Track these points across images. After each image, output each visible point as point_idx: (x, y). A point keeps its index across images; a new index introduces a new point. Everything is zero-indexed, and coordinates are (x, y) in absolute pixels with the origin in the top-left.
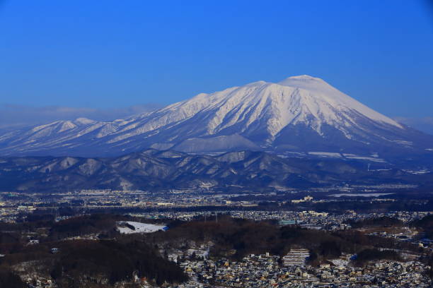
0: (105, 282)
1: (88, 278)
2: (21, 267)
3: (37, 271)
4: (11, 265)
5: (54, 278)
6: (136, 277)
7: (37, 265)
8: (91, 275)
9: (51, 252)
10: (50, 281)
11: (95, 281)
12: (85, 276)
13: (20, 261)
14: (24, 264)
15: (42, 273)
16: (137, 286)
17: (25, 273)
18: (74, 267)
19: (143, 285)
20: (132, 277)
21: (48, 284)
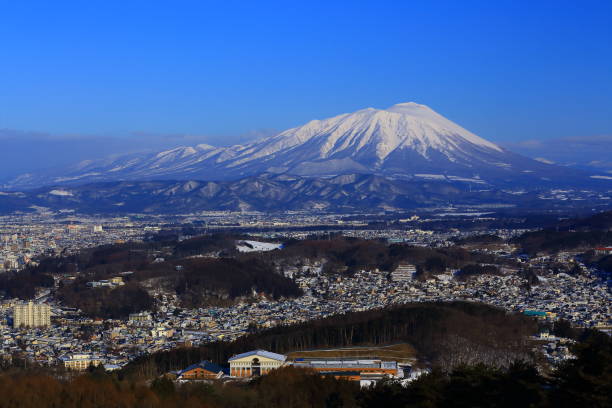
0: (225, 297)
1: (210, 294)
2: (149, 283)
3: (163, 286)
4: (139, 281)
5: (178, 293)
6: (255, 293)
7: (163, 281)
8: (213, 290)
9: (175, 269)
10: (175, 296)
11: (217, 296)
12: (207, 292)
13: (147, 277)
14: (151, 280)
15: (168, 288)
16: (255, 301)
17: (152, 288)
18: (197, 283)
19: (261, 299)
20: (251, 293)
21: (174, 299)
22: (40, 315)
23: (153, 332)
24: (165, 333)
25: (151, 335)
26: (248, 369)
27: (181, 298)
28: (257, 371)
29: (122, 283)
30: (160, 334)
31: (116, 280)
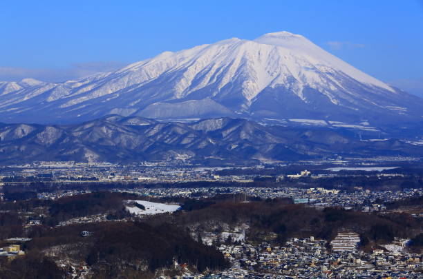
0: (144, 268)
1: (127, 265)
2: (53, 252)
3: (70, 256)
4: (41, 250)
5: (89, 264)
6: (176, 264)
7: (68, 249)
8: (129, 261)
9: (82, 235)
10: (85, 267)
11: (135, 268)
12: (123, 262)
13: (50, 245)
14: (56, 249)
15: (76, 258)
16: (178, 273)
17: (58, 258)
18: (111, 252)
19: (184, 271)
20: (172, 264)
21: (84, 271)
27: (93, 270)
29: (22, 253)
31: (13, 249)
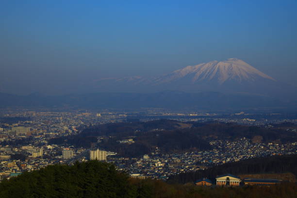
4: (141, 141)
21: (157, 149)
22: (102, 156)
23: (156, 164)
24: (162, 165)
25: (155, 165)
26: (224, 182)
28: (228, 183)
29: (133, 142)
30: (160, 165)
31: (130, 140)
